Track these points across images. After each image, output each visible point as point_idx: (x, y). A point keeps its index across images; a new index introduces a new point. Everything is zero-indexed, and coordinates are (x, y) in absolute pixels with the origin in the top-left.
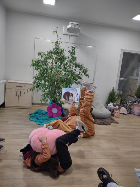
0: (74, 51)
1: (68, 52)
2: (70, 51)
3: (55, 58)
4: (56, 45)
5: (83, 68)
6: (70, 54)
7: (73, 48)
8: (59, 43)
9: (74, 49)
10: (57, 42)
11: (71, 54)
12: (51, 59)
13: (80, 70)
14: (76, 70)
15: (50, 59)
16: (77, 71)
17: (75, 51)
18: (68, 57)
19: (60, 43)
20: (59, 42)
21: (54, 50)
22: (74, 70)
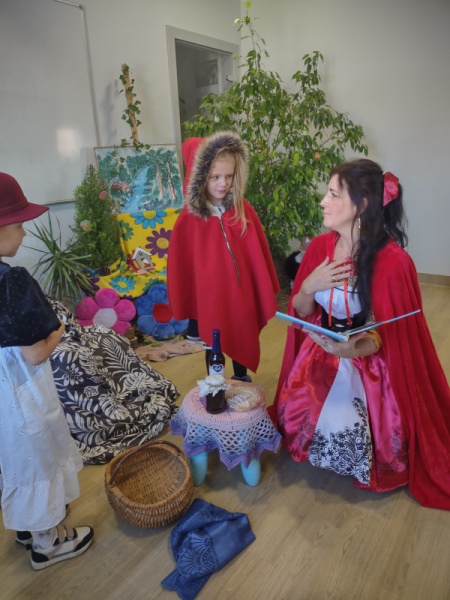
0: (312, 72)
1: (294, 77)
2: (299, 72)
3: (252, 107)
4: (251, 65)
5: (346, 126)
6: (300, 83)
7: (311, 63)
8: (259, 56)
9: (314, 64)
10: (252, 54)
11: (303, 86)
12: (244, 113)
13: (338, 132)
14: (321, 137)
15: (240, 113)
16: (325, 138)
17: (316, 72)
18: (296, 96)
19: (263, 55)
20: (257, 51)
21: (245, 82)
22: (316, 135)
